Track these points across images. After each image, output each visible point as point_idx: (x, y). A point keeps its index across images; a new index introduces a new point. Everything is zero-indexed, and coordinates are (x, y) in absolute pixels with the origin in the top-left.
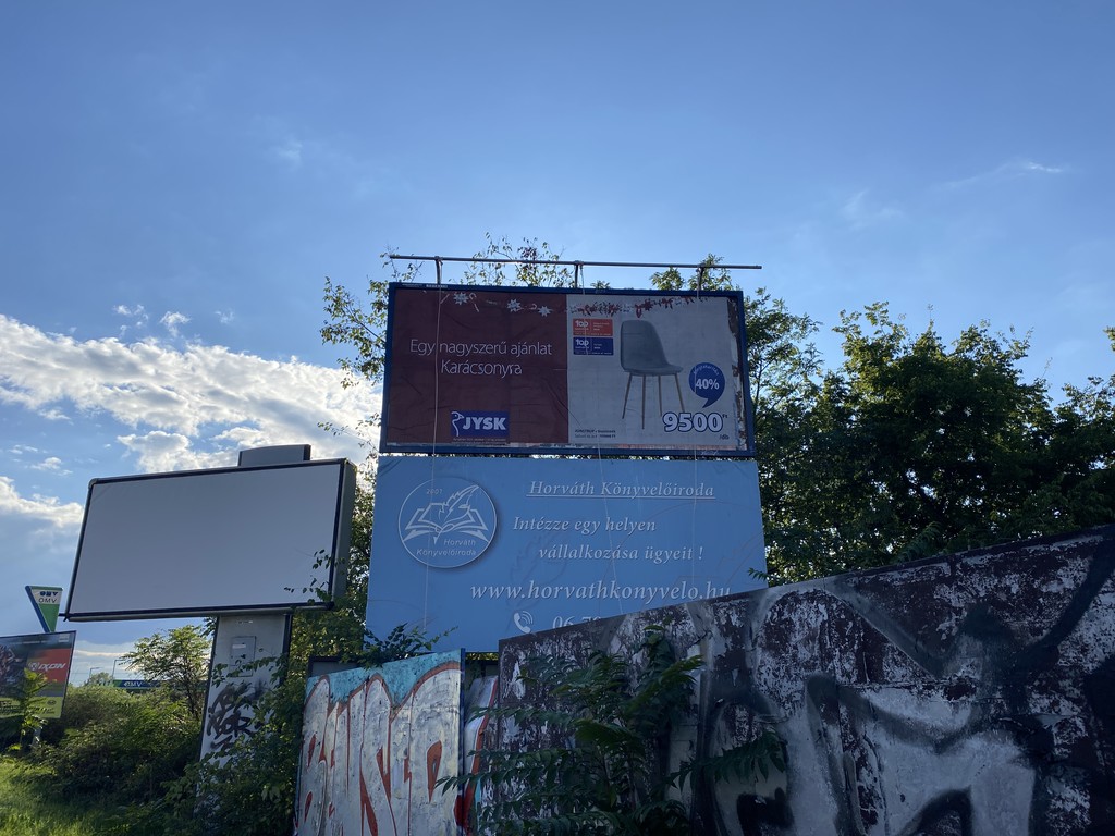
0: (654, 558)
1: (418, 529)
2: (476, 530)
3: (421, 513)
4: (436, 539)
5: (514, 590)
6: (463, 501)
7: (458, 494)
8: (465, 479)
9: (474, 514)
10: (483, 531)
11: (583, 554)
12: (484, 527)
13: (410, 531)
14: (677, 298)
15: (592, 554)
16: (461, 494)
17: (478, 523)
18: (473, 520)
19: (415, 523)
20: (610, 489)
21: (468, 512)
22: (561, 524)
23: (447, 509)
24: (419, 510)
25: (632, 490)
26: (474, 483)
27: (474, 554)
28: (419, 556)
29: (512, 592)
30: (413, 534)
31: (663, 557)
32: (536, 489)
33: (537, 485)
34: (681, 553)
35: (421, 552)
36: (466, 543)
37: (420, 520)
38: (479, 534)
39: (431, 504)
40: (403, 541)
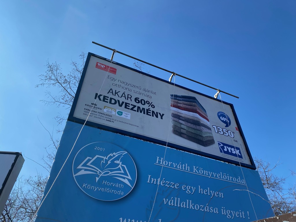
0: (227, 215)
1: (86, 170)
2: (124, 178)
3: (89, 160)
4: (97, 179)
9: (123, 168)
10: (128, 179)
11: (189, 206)
12: (130, 178)
13: (81, 170)
15: (194, 206)
16: (116, 155)
17: (126, 174)
18: (122, 172)
20: (198, 169)
21: (120, 166)
22: (174, 184)
23: (107, 161)
24: (88, 158)
27: (122, 194)
28: (84, 188)
30: (83, 172)
31: (231, 214)
32: (159, 162)
33: (160, 159)
34: (239, 214)
35: (87, 186)
36: (117, 185)
37: (89, 164)
38: (126, 181)
39: (97, 156)
40: (74, 176)
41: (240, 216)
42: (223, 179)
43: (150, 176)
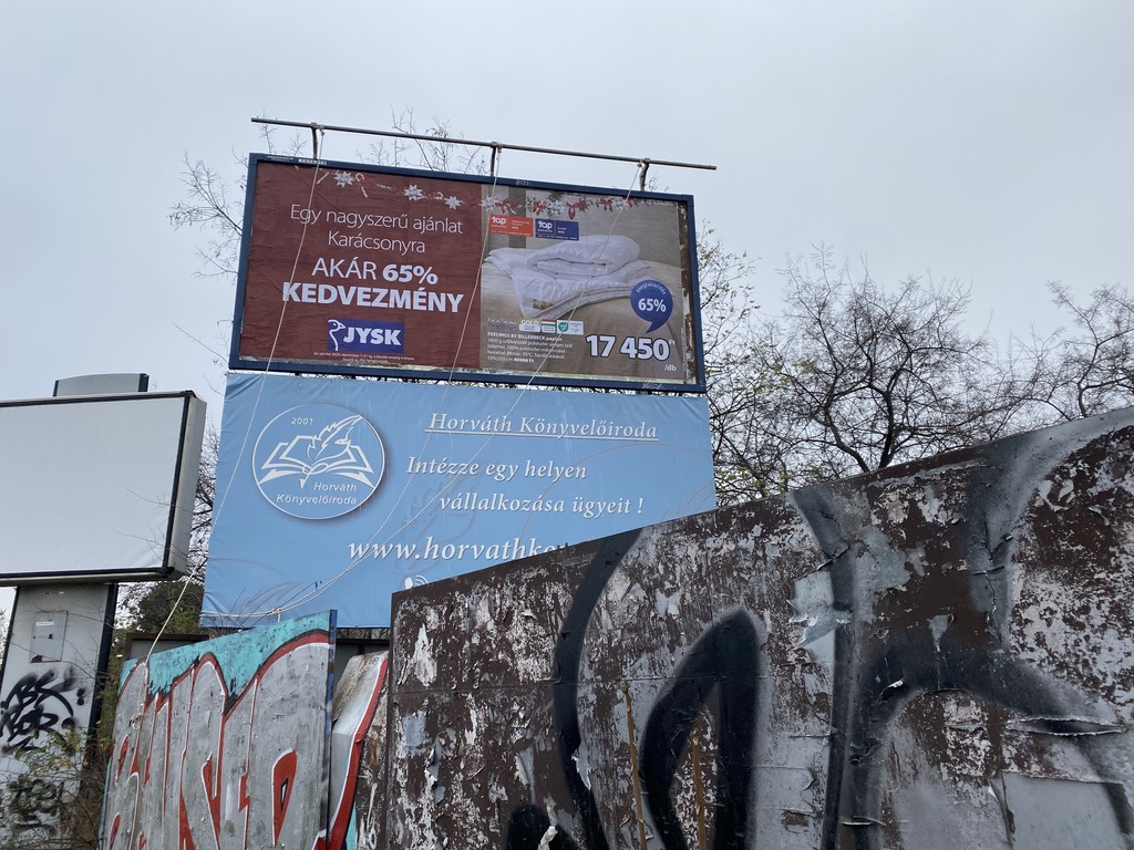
0: (584, 510)
1: (278, 469)
2: (357, 472)
3: (283, 449)
4: (303, 482)
5: (406, 549)
6: (341, 435)
7: (334, 425)
8: (343, 406)
9: (355, 452)
10: (366, 473)
11: (496, 505)
12: (369, 469)
14: (618, 198)
15: (507, 504)
16: (338, 426)
17: (360, 463)
18: (353, 460)
19: (276, 460)
20: (532, 425)
21: (347, 449)
22: (468, 467)
23: (319, 444)
24: (281, 444)
25: (558, 428)
26: (355, 411)
27: (355, 503)
28: (279, 503)
29: (403, 551)
30: (273, 475)
31: (595, 509)
32: (438, 423)
33: (439, 417)
34: (617, 506)
35: (284, 498)
36: (343, 488)
37: (283, 457)
38: (362, 478)
39: (298, 437)
40: (258, 484)
41: (616, 511)
42: (595, 434)
43: (413, 459)
